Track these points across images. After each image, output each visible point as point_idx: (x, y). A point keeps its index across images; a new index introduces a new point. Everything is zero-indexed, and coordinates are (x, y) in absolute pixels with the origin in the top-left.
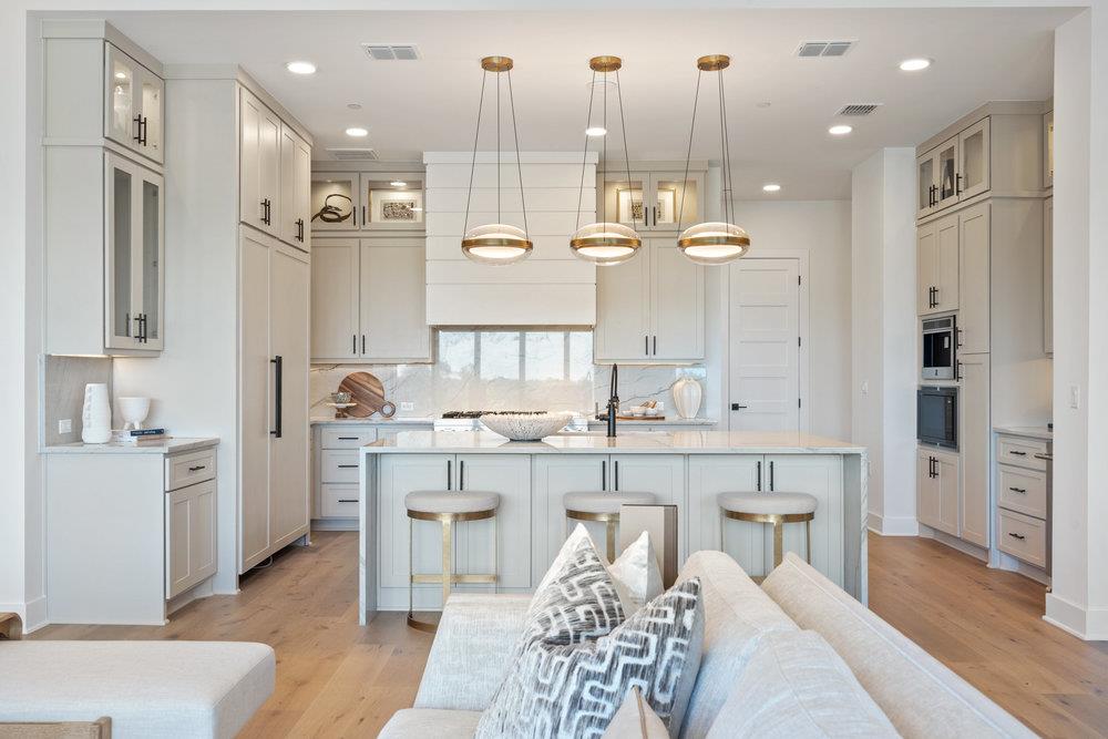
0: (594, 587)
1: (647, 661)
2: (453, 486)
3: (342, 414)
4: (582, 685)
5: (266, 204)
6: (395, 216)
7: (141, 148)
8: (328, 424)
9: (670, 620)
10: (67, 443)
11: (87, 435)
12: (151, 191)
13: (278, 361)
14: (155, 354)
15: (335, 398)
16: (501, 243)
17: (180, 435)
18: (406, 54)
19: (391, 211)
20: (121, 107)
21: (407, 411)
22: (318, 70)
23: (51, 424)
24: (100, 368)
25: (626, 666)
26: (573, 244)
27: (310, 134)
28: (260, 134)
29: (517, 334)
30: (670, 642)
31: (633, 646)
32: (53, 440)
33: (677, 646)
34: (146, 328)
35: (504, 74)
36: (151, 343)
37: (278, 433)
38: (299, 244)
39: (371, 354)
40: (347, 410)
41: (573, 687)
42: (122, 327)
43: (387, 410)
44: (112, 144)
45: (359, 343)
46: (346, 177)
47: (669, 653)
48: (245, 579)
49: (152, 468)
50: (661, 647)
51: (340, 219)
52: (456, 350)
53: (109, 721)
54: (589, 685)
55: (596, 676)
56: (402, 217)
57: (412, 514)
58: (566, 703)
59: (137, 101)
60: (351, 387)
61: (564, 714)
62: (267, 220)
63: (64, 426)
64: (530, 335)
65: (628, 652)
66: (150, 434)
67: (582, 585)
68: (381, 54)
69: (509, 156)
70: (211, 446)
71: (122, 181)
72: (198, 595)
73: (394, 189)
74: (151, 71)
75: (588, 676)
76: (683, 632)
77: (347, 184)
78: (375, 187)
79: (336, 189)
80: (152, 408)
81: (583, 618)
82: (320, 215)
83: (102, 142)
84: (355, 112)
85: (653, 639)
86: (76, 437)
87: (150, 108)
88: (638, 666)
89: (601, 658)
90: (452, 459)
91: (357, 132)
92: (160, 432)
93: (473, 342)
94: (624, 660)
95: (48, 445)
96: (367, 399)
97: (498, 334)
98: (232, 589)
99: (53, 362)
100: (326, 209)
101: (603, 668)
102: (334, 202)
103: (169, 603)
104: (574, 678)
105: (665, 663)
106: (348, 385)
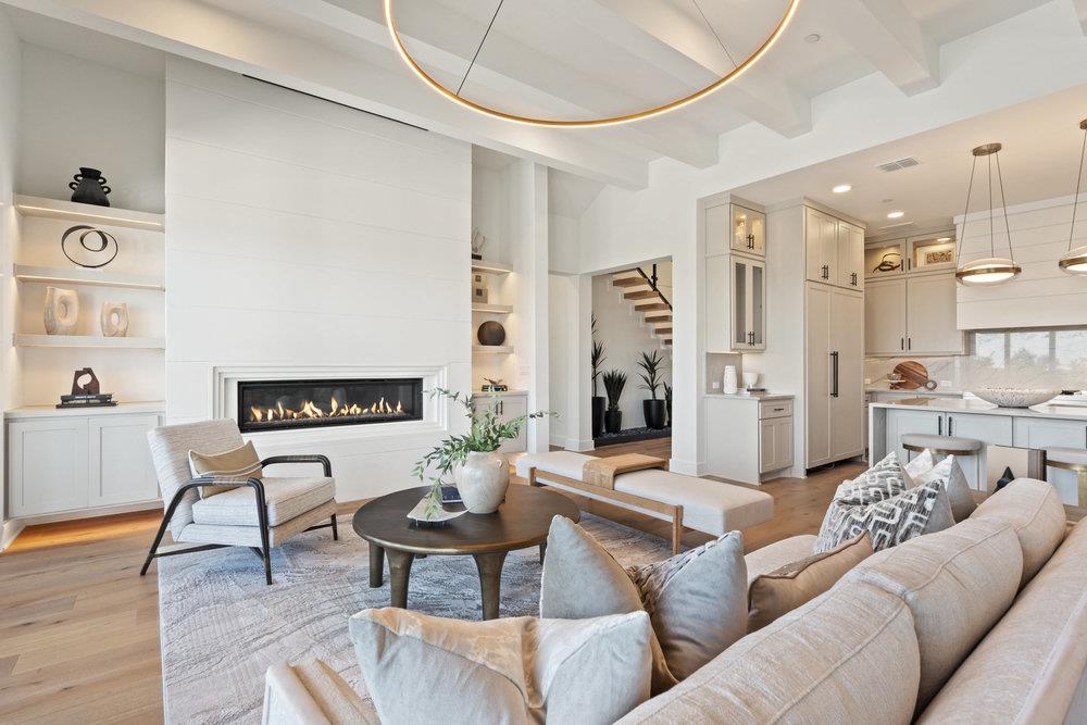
0: (889, 480)
1: (893, 522)
2: (943, 432)
3: (894, 386)
4: (850, 527)
5: (825, 268)
6: (936, 260)
7: (751, 250)
8: (882, 392)
9: (914, 501)
10: (717, 393)
11: (726, 390)
12: (757, 271)
13: (835, 355)
14: (761, 351)
15: (889, 377)
16: (989, 271)
17: (774, 392)
18: (910, 163)
19: (932, 258)
20: (741, 232)
21: (945, 385)
22: (853, 187)
23: (709, 384)
24: (734, 358)
25: (877, 521)
26: (1061, 264)
27: (863, 222)
28: (819, 230)
29: (1048, 333)
30: (911, 515)
31: (884, 511)
32: (710, 391)
33: (916, 518)
34: (756, 338)
35: (993, 156)
36: (757, 346)
37: (835, 394)
38: (854, 287)
39: (915, 350)
40: (899, 384)
41: (845, 527)
42: (740, 337)
43: (930, 385)
44: (734, 251)
45: (906, 343)
46: (897, 242)
47: (909, 521)
48: (810, 472)
49: (752, 407)
50: (904, 516)
51: (893, 268)
52: (987, 346)
53: (682, 507)
54: (854, 527)
55: (858, 523)
56: (942, 261)
57: (905, 446)
58: (841, 535)
59: (749, 228)
60: (902, 370)
61: (839, 540)
62: (825, 277)
63: (715, 385)
64: (1059, 334)
65: (880, 514)
66: (757, 391)
67: (880, 477)
68: (891, 168)
69: (998, 212)
70: (790, 398)
71: (740, 269)
72: (782, 475)
73: (939, 244)
74: (759, 212)
75: (854, 522)
76: (923, 511)
77: (897, 246)
78: (917, 245)
79: (892, 251)
80: (760, 379)
81: (872, 494)
82: (879, 267)
83: (729, 251)
84: (891, 204)
85: (899, 511)
86: (721, 390)
87: (757, 229)
88: (885, 523)
89: (862, 514)
90: (943, 415)
91: (896, 215)
92: (763, 390)
93: (1003, 340)
94: (876, 518)
95: (708, 393)
96: (914, 378)
97: (1029, 334)
98: (802, 475)
99: (708, 355)
100: (883, 264)
101: (862, 519)
102: (888, 259)
103: (762, 476)
104: (847, 523)
105: (906, 526)
106: (899, 369)
